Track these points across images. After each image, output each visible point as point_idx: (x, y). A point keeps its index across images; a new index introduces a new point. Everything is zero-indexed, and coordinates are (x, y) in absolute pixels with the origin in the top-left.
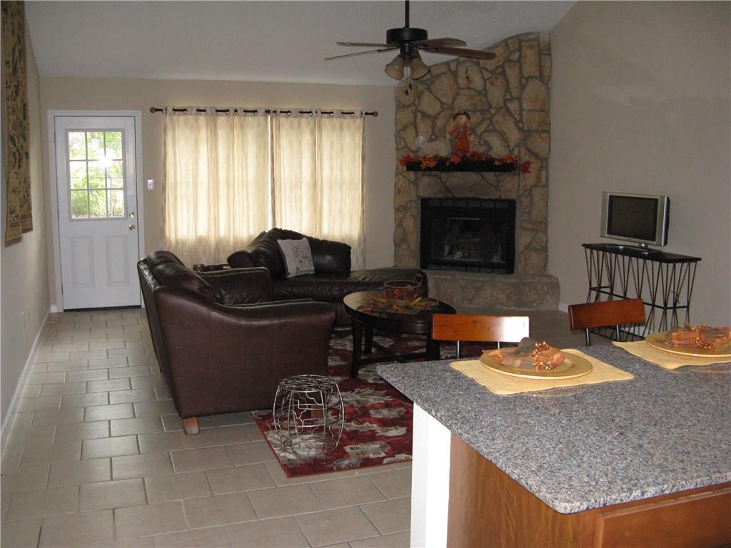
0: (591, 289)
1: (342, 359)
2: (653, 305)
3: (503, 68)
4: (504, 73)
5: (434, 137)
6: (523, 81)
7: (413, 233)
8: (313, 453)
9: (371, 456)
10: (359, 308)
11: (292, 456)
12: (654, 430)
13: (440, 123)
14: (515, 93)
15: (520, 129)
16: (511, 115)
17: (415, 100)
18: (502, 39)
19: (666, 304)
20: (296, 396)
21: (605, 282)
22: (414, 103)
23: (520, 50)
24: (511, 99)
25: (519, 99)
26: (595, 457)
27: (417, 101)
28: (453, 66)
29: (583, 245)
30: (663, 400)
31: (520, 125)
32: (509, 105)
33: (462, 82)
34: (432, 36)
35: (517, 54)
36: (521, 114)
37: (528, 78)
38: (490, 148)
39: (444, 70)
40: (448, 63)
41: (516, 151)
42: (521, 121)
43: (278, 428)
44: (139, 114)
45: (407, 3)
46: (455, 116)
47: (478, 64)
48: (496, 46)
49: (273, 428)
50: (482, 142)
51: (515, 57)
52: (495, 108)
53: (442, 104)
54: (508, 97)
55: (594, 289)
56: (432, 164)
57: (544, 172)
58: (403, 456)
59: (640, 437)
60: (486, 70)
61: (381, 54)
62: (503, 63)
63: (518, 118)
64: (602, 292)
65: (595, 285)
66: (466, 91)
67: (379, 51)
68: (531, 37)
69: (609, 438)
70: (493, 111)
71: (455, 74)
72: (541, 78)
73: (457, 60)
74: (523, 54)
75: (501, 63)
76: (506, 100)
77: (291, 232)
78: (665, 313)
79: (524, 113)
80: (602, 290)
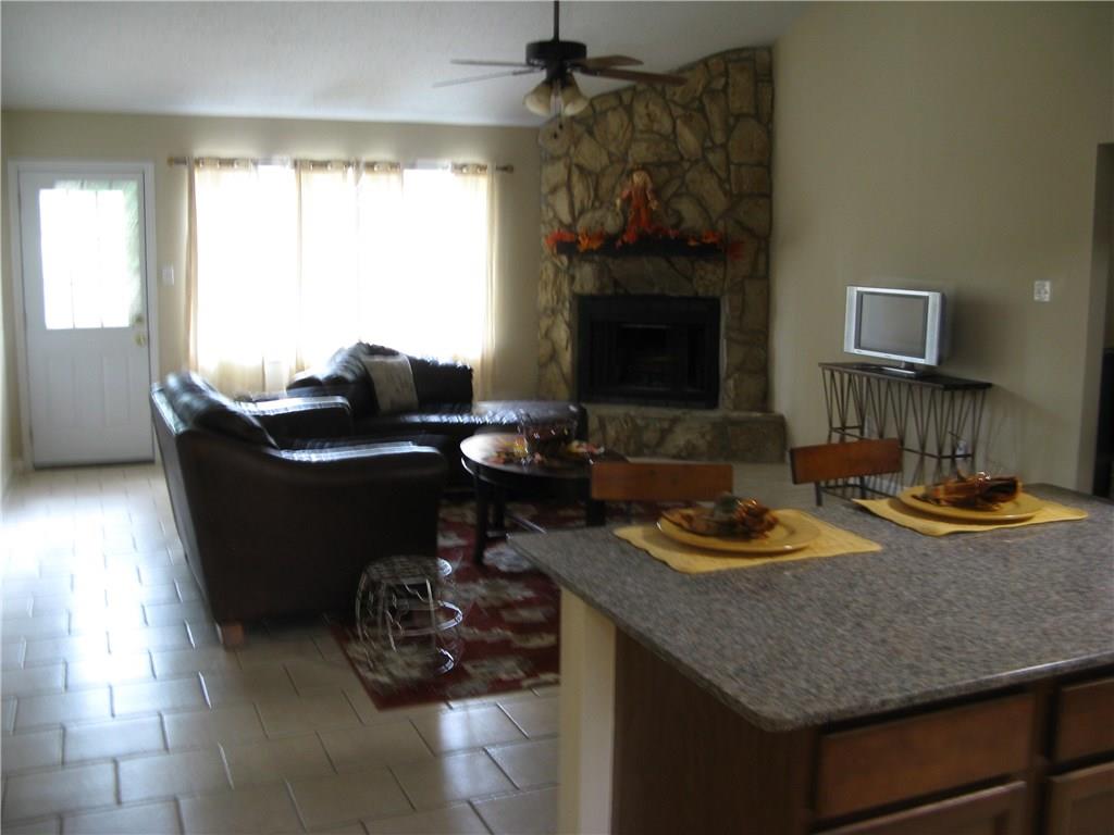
0: (832, 429)
1: (460, 536)
2: (923, 454)
3: (701, 102)
4: (702, 110)
5: (597, 204)
6: (731, 121)
7: (567, 348)
8: (416, 673)
9: (504, 677)
10: (486, 459)
11: (384, 679)
12: (904, 618)
13: (606, 183)
14: (719, 138)
15: (727, 193)
16: (712, 170)
17: (569, 148)
18: (699, 57)
19: (940, 450)
20: (390, 589)
21: (852, 420)
22: (567, 154)
23: (726, 74)
24: (714, 147)
25: (724, 146)
26: (818, 656)
27: (572, 150)
28: (626, 98)
29: (820, 364)
30: (919, 579)
31: (727, 187)
32: (711, 157)
33: (640, 123)
34: (593, 53)
35: (723, 81)
36: (728, 170)
37: (738, 117)
38: (681, 220)
39: (613, 102)
40: (617, 94)
41: (721, 224)
42: (728, 180)
43: (365, 638)
44: (149, 168)
45: (557, 5)
46: (630, 174)
47: (663, 94)
48: (691, 67)
49: (356, 637)
50: (670, 212)
51: (719, 84)
52: (689, 160)
53: (610, 154)
54: (709, 144)
55: (836, 430)
56: (595, 245)
57: (762, 259)
58: (549, 677)
59: (884, 629)
60: (675, 103)
61: (518, 77)
62: (701, 95)
63: (723, 175)
64: (848, 434)
65: (837, 424)
66: (646, 136)
67: (515, 74)
68: (745, 54)
69: (840, 631)
70: (686, 165)
71: (629, 110)
72: (757, 116)
73: (633, 89)
74: (730, 81)
75: (698, 94)
76: (704, 149)
77: (383, 348)
78: (939, 464)
79: (732, 167)
80: (848, 431)
